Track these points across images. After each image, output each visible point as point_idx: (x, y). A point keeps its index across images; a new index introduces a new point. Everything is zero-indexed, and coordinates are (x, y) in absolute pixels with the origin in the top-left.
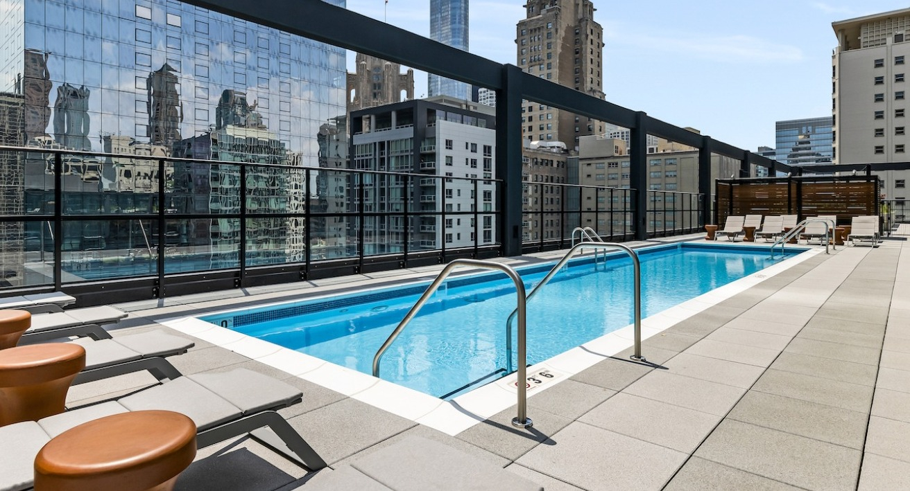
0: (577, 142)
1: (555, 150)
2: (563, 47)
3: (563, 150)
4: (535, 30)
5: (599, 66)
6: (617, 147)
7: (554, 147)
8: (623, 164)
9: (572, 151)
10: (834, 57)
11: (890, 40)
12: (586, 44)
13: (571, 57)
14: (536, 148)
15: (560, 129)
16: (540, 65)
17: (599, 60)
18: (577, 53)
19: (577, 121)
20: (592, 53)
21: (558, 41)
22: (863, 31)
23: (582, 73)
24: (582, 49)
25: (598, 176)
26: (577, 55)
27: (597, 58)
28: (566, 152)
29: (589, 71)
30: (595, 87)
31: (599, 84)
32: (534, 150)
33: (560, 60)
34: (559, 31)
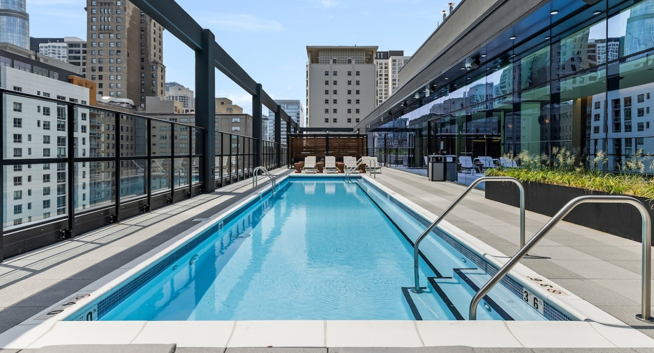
0: (144, 101)
1: (124, 105)
2: (130, 23)
3: (131, 105)
4: (105, 4)
5: (160, 44)
6: (176, 107)
7: (123, 103)
8: (181, 120)
9: (139, 107)
10: (307, 66)
11: (331, 61)
12: (150, 25)
13: (138, 33)
14: (107, 102)
15: (128, 88)
16: (110, 34)
17: (161, 40)
18: (143, 31)
19: (142, 84)
20: (155, 33)
21: (127, 18)
22: (320, 54)
23: (147, 47)
24: (147, 28)
25: (161, 128)
26: (143, 33)
27: (159, 38)
28: (134, 107)
29: (152, 47)
30: (157, 60)
31: (161, 58)
32: (106, 103)
33: (128, 33)
34: (127, 9)
